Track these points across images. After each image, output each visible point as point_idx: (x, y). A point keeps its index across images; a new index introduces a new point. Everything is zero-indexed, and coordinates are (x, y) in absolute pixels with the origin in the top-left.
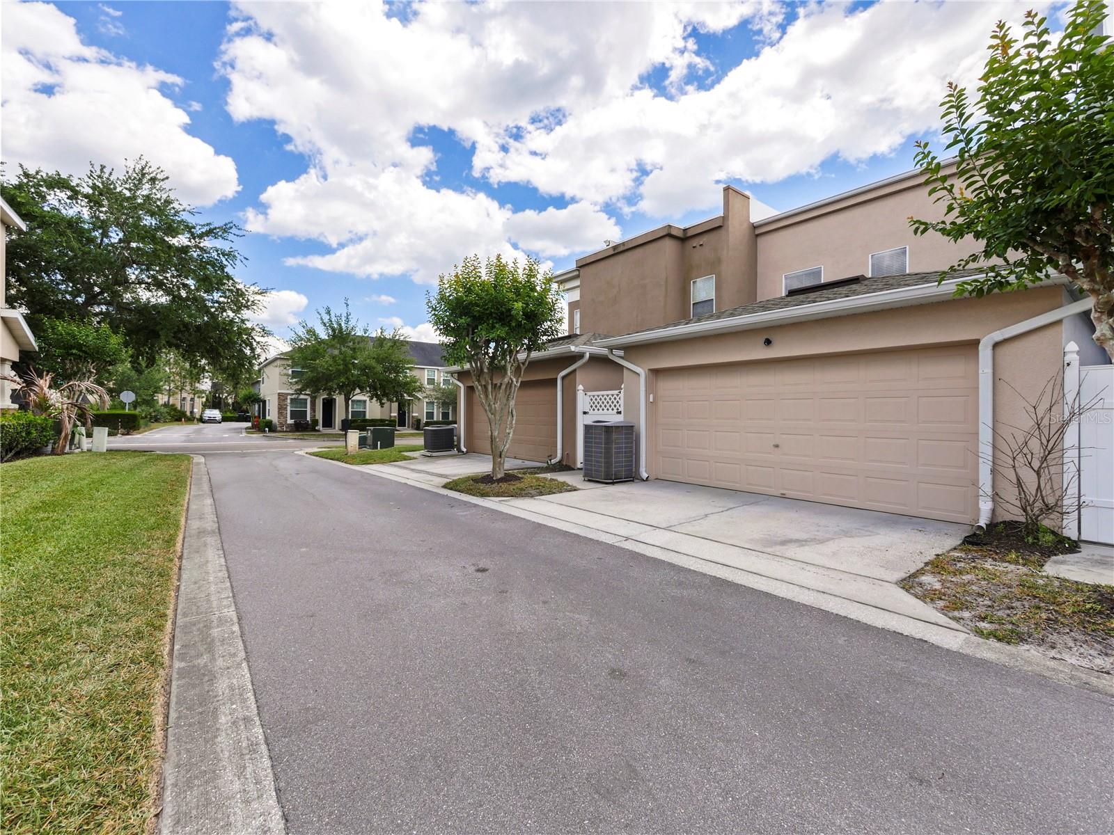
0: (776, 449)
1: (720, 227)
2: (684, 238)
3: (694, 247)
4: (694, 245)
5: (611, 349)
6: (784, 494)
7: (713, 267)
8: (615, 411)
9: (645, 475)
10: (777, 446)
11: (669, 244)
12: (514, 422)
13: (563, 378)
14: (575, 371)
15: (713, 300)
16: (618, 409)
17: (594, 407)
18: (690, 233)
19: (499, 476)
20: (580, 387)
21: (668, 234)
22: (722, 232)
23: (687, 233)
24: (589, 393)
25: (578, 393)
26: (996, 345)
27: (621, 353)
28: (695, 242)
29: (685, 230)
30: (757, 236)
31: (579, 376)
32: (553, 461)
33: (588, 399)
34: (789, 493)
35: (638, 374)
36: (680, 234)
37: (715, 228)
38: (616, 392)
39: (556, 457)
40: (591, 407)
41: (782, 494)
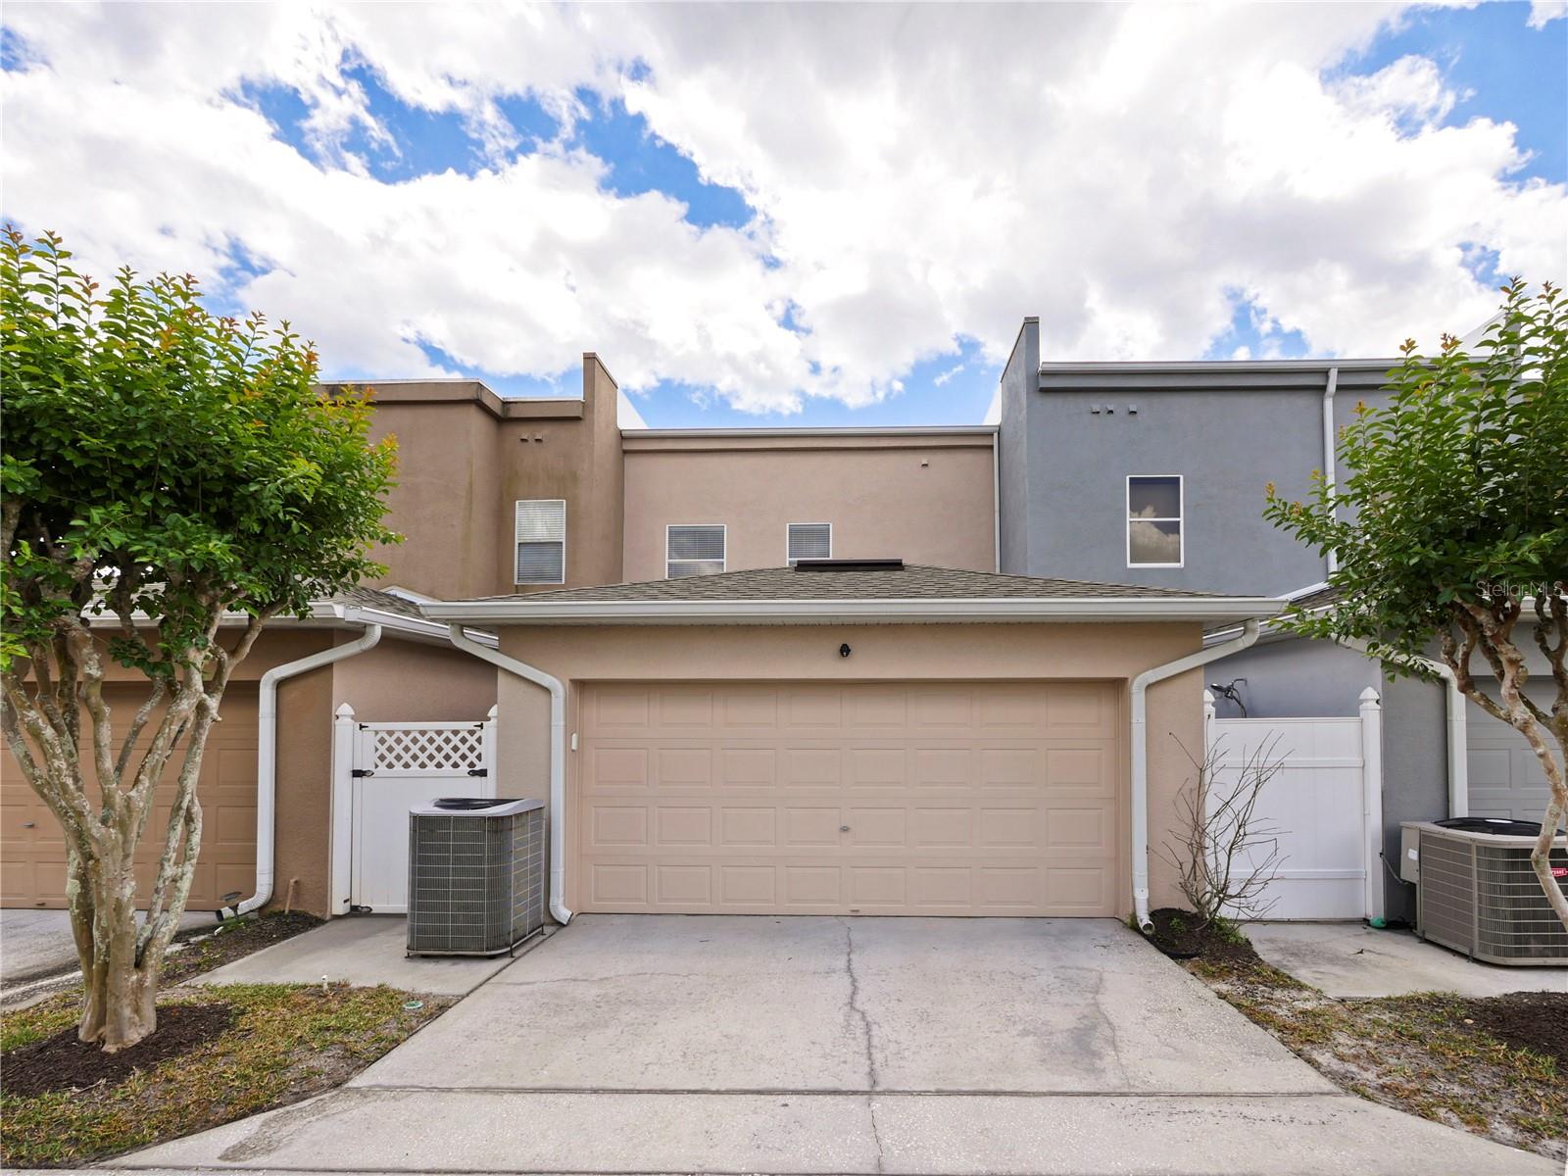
0: (844, 835)
1: (577, 419)
2: (504, 418)
3: (523, 440)
4: (525, 437)
5: (461, 625)
6: (857, 911)
7: (560, 485)
8: (464, 768)
9: (563, 913)
10: (845, 829)
11: (475, 421)
12: (196, 839)
13: (280, 684)
14: (328, 667)
15: (561, 543)
16: (472, 765)
17: (390, 758)
18: (514, 413)
19: (134, 1036)
20: (345, 710)
21: (473, 399)
22: (581, 427)
23: (508, 409)
24: (373, 726)
25: (337, 722)
26: (1149, 687)
27: (493, 639)
28: (525, 432)
29: (505, 403)
30: (625, 452)
31: (339, 681)
32: (244, 906)
33: (368, 739)
34: (864, 908)
35: (547, 690)
36: (497, 408)
37: (567, 418)
38: (470, 725)
39: (252, 893)
40: (382, 758)
41: (853, 911)
